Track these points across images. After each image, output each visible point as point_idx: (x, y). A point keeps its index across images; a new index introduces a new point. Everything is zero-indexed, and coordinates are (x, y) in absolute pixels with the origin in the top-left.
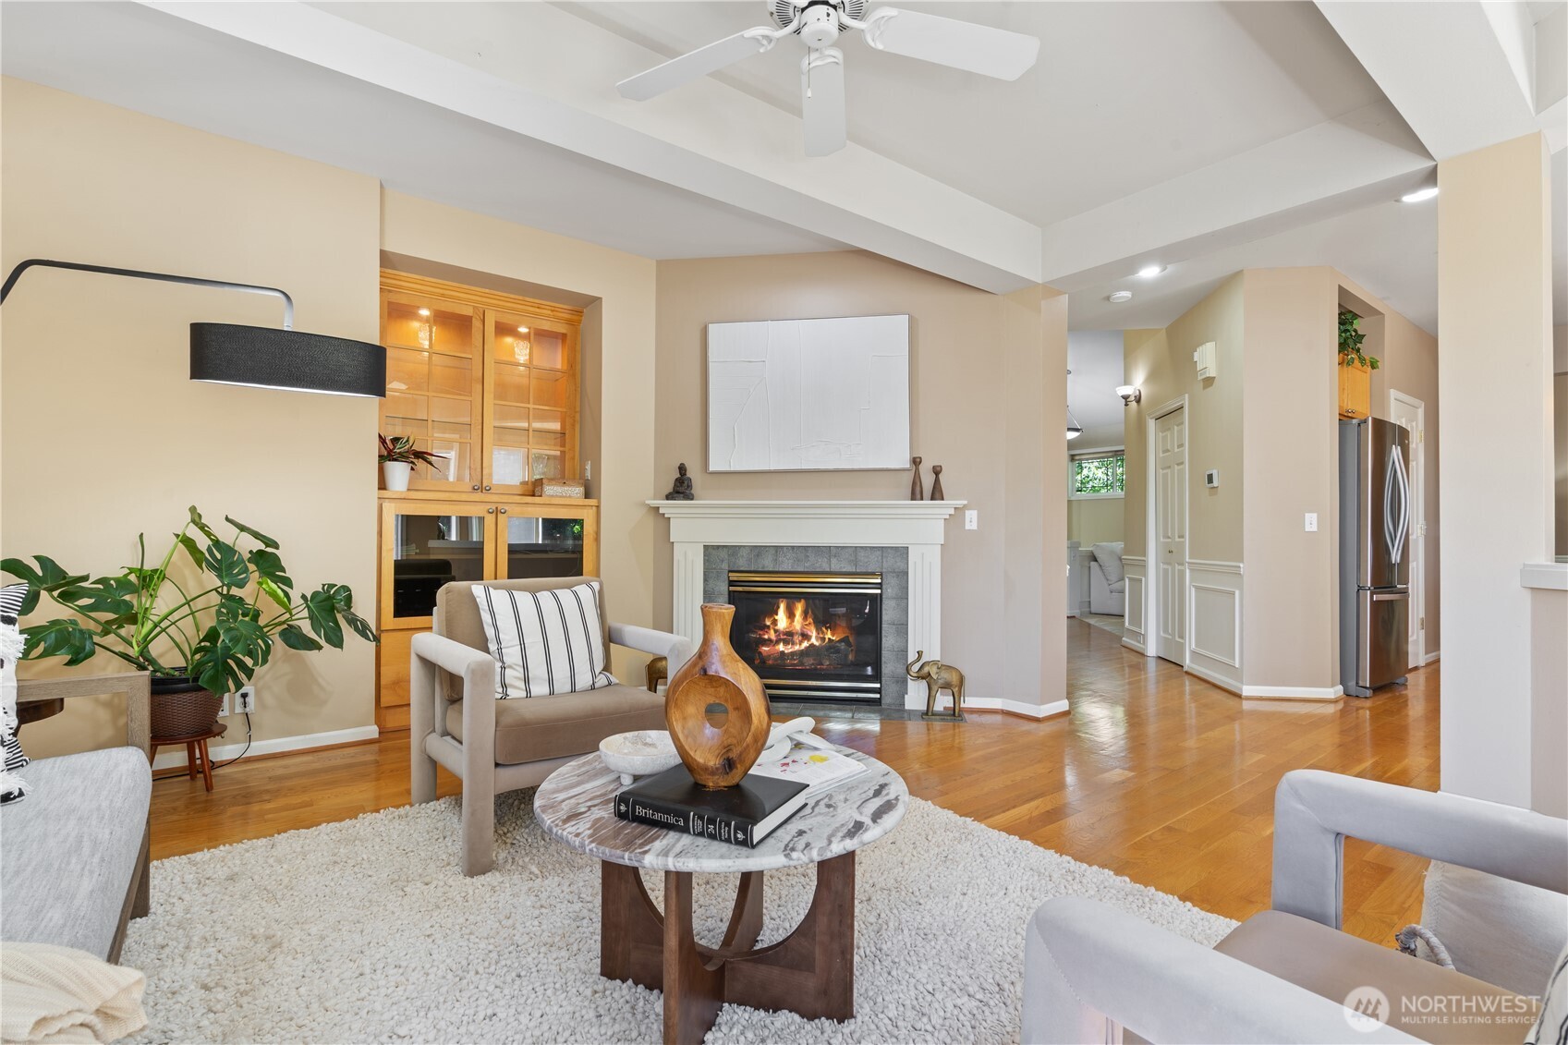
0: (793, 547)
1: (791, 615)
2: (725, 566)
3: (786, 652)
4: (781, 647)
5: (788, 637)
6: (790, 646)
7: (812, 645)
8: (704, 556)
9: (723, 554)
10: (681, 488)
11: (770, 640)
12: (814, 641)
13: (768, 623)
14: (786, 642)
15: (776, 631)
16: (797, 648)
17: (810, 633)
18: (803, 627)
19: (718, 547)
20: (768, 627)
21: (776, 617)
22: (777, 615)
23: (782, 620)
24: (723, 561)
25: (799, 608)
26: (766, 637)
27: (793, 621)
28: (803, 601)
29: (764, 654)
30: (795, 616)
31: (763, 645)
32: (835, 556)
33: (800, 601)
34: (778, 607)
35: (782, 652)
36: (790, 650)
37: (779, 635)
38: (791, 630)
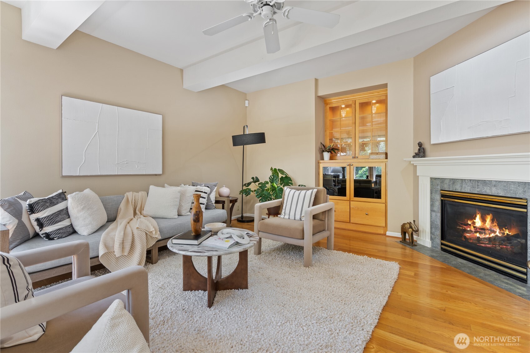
0: (470, 180)
1: (484, 220)
2: (439, 188)
3: (481, 237)
4: (478, 235)
5: (482, 230)
6: (483, 235)
7: (497, 236)
8: (431, 182)
9: (438, 182)
11: (471, 231)
12: (497, 233)
13: (470, 222)
14: (480, 233)
15: (474, 227)
16: (488, 236)
17: (495, 230)
18: (491, 227)
19: (436, 178)
20: (470, 225)
21: (475, 221)
22: (475, 219)
23: (478, 222)
24: (438, 185)
25: (489, 219)
26: (469, 229)
27: (485, 223)
28: (491, 215)
29: (467, 237)
30: (486, 221)
31: (467, 233)
32: (495, 186)
33: (489, 214)
34: (476, 216)
35: (479, 238)
36: (483, 237)
37: (476, 229)
38: (483, 227)
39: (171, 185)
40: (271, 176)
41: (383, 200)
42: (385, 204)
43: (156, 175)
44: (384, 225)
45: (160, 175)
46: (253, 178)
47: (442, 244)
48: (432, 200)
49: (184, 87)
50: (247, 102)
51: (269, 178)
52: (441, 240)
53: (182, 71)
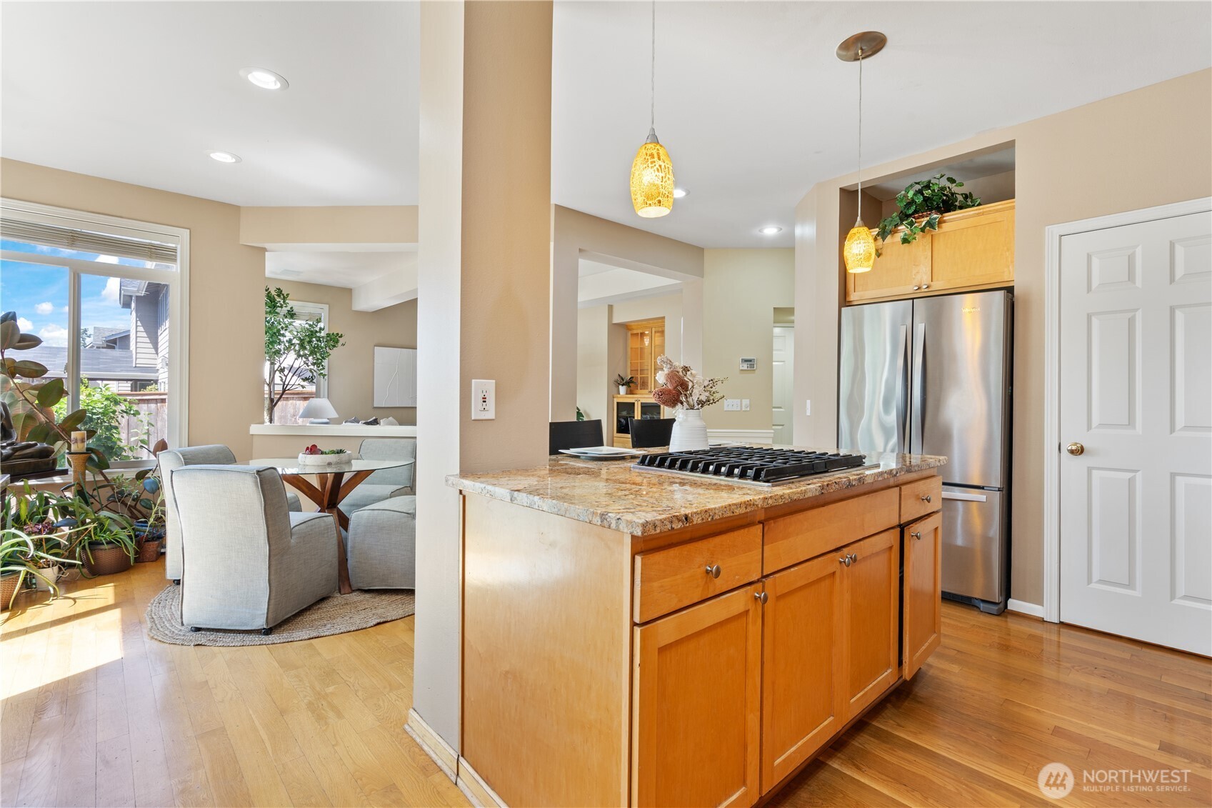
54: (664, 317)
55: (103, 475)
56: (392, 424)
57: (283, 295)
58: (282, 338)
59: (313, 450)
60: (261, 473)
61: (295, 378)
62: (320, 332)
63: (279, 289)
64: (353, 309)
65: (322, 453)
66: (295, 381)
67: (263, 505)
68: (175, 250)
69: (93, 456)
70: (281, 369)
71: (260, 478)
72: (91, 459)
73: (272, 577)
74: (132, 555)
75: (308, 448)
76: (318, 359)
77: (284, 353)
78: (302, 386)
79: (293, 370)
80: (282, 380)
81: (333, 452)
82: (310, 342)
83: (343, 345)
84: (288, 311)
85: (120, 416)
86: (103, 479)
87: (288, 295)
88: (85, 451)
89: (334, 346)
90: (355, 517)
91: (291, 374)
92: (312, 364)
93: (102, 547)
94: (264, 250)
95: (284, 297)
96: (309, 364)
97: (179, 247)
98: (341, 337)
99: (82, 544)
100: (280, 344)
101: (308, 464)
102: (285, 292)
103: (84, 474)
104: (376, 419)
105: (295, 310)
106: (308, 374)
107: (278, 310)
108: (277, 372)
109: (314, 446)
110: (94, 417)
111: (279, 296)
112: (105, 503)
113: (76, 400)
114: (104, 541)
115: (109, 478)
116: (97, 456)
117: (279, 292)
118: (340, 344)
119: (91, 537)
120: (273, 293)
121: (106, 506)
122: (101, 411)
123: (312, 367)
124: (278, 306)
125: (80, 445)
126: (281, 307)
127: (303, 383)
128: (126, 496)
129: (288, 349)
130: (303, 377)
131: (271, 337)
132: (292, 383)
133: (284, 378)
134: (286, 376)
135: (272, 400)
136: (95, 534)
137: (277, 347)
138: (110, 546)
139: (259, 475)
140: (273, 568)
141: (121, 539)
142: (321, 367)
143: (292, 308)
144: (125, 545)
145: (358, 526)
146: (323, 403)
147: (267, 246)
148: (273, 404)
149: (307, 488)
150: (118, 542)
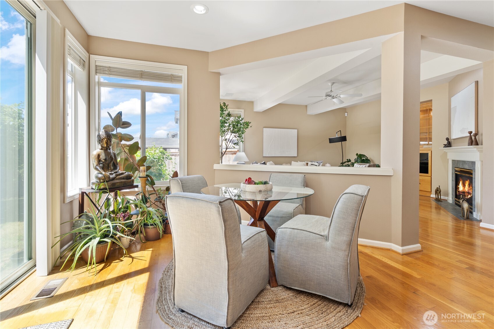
8: (452, 163)
9: (457, 163)
10: (449, 144)
19: (456, 161)
32: (467, 164)
38: (464, 191)
39: (301, 161)
40: (356, 159)
41: (429, 174)
42: (430, 177)
43: (294, 157)
44: (430, 191)
45: (296, 157)
46: (347, 160)
47: (456, 200)
48: (452, 175)
49: (308, 114)
50: (346, 114)
51: (355, 159)
52: (456, 198)
53: (306, 106)
54: (431, 100)
55: (153, 188)
56: (272, 164)
57: (226, 105)
58: (225, 124)
59: (249, 181)
60: (222, 204)
61: (231, 143)
62: (242, 121)
63: (224, 103)
64: (254, 111)
65: (255, 184)
66: (231, 145)
67: (224, 230)
68: (181, 77)
69: (149, 178)
70: (225, 139)
71: (222, 208)
72: (148, 180)
73: (230, 287)
74: (161, 232)
75: (246, 180)
76: (240, 134)
77: (227, 132)
78: (234, 147)
79: (230, 141)
80: (226, 144)
81: (261, 183)
82: (237, 125)
83: (251, 127)
84: (228, 113)
85: (165, 160)
86: (153, 190)
87: (228, 105)
88: (145, 176)
89: (247, 128)
90: (279, 232)
91: (229, 142)
92: (238, 137)
93: (148, 227)
94: (219, 74)
95: (226, 106)
96: (237, 137)
97: (183, 75)
98: (250, 123)
99: (141, 225)
100: (225, 128)
101: (247, 191)
102: (226, 104)
103: (145, 187)
104: (265, 162)
105: (231, 113)
106: (236, 142)
107: (224, 112)
108: (224, 141)
109: (250, 178)
110: (155, 160)
111: (224, 106)
112: (154, 202)
113: (144, 152)
114: (149, 224)
115: (155, 190)
116: (150, 178)
117: (224, 104)
118: (249, 126)
119: (145, 221)
120: (222, 105)
121: (154, 203)
122: (157, 157)
123: (238, 138)
124: (224, 111)
125: (143, 173)
126: (225, 111)
127: (234, 146)
128: (161, 199)
129: (228, 130)
130: (234, 142)
131: (222, 124)
132: (229, 146)
133: (226, 143)
134: (227, 142)
135: (222, 153)
136: (147, 219)
137: (224, 129)
138: (152, 227)
139: (221, 205)
140: (230, 280)
141: (157, 223)
142: (241, 138)
143: (229, 112)
144: (158, 227)
145: (283, 239)
146: (242, 154)
147: (221, 70)
148: (223, 155)
149: (246, 206)
150: (156, 225)
